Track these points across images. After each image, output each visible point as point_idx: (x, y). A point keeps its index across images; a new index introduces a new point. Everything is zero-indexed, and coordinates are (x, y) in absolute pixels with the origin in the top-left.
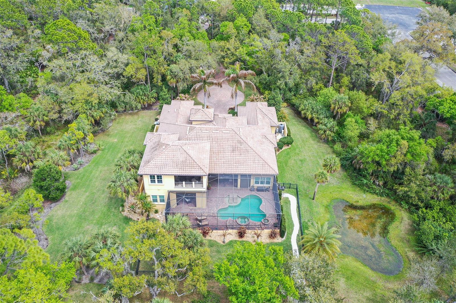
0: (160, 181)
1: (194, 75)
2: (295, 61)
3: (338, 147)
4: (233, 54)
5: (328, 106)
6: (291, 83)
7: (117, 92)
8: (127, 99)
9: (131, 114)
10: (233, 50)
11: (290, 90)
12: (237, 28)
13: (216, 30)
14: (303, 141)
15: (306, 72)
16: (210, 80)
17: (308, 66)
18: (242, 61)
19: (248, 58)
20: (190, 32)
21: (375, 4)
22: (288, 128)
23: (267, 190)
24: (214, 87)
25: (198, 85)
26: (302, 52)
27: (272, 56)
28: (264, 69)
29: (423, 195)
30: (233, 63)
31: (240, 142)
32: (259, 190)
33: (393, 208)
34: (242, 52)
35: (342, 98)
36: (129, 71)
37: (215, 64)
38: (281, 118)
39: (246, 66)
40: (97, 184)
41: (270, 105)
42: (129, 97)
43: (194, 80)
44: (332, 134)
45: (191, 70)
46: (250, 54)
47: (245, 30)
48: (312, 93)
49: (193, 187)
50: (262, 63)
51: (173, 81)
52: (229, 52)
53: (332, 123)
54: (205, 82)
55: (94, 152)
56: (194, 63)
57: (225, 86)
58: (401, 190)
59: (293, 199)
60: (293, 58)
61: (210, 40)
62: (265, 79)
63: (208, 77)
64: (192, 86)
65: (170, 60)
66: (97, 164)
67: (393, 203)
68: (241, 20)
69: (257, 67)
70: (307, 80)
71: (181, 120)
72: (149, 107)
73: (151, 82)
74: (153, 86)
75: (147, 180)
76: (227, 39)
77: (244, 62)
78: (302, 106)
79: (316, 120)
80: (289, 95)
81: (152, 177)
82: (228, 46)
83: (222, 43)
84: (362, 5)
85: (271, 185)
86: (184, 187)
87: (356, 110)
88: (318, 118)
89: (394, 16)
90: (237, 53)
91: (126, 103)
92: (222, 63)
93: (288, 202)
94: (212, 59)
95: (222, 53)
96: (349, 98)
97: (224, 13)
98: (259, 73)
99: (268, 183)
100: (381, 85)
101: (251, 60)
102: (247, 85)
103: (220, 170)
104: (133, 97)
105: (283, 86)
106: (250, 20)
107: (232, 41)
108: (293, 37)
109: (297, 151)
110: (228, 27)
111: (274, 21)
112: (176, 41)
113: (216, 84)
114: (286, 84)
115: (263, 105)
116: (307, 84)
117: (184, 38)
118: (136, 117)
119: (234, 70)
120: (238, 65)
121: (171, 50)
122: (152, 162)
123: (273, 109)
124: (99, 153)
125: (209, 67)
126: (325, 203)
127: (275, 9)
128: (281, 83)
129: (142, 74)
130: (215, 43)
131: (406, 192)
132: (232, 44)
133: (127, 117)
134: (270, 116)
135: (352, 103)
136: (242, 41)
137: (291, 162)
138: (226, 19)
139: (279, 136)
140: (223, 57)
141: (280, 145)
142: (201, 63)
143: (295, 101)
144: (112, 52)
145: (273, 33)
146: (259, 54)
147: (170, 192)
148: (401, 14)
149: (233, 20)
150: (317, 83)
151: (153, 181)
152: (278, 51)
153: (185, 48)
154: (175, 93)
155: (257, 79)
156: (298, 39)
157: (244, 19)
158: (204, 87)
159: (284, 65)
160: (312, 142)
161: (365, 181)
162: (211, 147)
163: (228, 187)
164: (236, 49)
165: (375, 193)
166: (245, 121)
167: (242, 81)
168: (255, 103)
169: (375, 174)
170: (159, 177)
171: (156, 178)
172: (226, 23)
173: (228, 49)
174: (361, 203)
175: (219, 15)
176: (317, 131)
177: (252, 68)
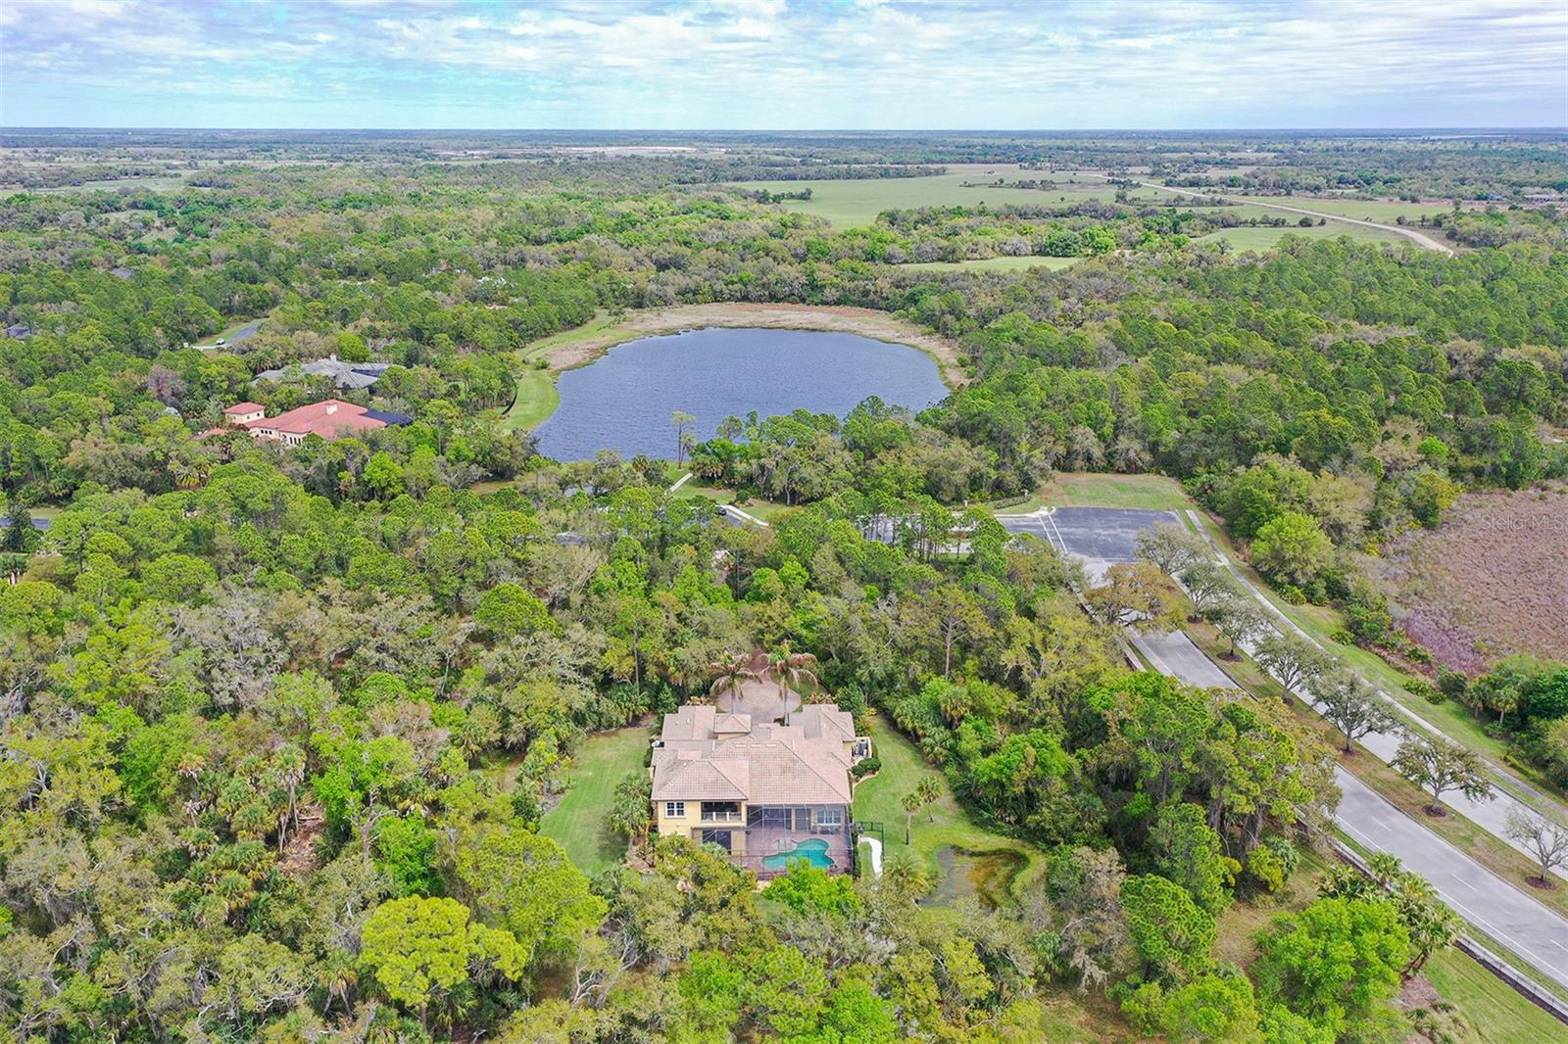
0: (681, 812)
1: (716, 664)
2: (886, 637)
3: (951, 770)
4: (778, 627)
5: (936, 707)
6: (879, 673)
7: (592, 696)
8: (603, 708)
9: (605, 734)
10: (778, 620)
11: (880, 685)
12: (785, 581)
13: (746, 581)
14: (899, 766)
15: (905, 652)
16: (742, 671)
17: (910, 643)
18: (795, 638)
19: (804, 632)
20: (700, 589)
21: (1079, 505)
22: (874, 747)
23: (837, 831)
24: (748, 683)
25: (722, 681)
26: (898, 620)
27: (847, 627)
28: (833, 650)
29: (1061, 824)
30: (779, 642)
31: (792, 760)
32: (824, 832)
33: (1028, 853)
34: (794, 622)
35: (955, 693)
36: (610, 660)
37: (747, 645)
38: (861, 731)
39: (800, 645)
40: (577, 831)
41: (842, 709)
42: (607, 705)
43: (716, 671)
44: (945, 752)
45: (710, 656)
46: (808, 626)
47: (798, 584)
48: (916, 687)
49: (728, 822)
50: (829, 640)
51: (679, 675)
52: (771, 623)
53: (940, 734)
54: (734, 675)
55: (562, 791)
56: (713, 644)
57: (768, 683)
58: (1031, 819)
59: (876, 846)
60: (883, 629)
61: (736, 600)
62: (836, 668)
63: (738, 667)
64: (712, 682)
65: (673, 640)
66: (571, 806)
67: (1029, 846)
68: (792, 567)
69: (822, 647)
70: (907, 667)
71: (700, 734)
72: (635, 721)
73: (641, 679)
74: (644, 685)
75: (662, 811)
76: (768, 598)
77: (799, 638)
78: (898, 710)
79: (920, 732)
80: (878, 692)
81: (670, 805)
82: (769, 612)
83: (759, 607)
84: (1050, 510)
85: (842, 823)
86: (715, 822)
87: (980, 711)
88: (923, 728)
89: (1112, 532)
90: (786, 625)
91: (600, 715)
92: (760, 641)
93: (868, 848)
94: (742, 637)
95: (759, 626)
96: (969, 693)
97: (759, 550)
98: (824, 657)
99: (838, 820)
100: (1018, 669)
101: (811, 636)
102: (804, 679)
103: (764, 800)
104: (612, 705)
105: (865, 678)
106: (807, 566)
107: (776, 603)
108: (886, 592)
109: (888, 781)
110: (768, 579)
111: (849, 565)
112: (682, 608)
113: (751, 677)
114: (871, 674)
115: (830, 710)
116: (907, 673)
117: (693, 603)
118: (615, 739)
119: (782, 654)
120: (786, 646)
121: (674, 622)
122: (671, 784)
123: (848, 715)
124: (568, 792)
125: (739, 650)
126: (925, 848)
127: (852, 542)
128: (862, 673)
129: (629, 665)
130: (744, 606)
131: (1038, 824)
132: (775, 609)
133: (601, 739)
134: (841, 725)
135: (974, 700)
136: (793, 602)
137: (877, 797)
138: (762, 562)
139: (859, 759)
140: (761, 632)
141: (858, 772)
142: (725, 643)
143: (889, 702)
144: (578, 632)
145: (849, 587)
146: (822, 625)
147: (694, 829)
148: (1128, 527)
149: (777, 565)
150: (924, 672)
151: (671, 813)
152: (855, 620)
153: (697, 619)
154: (682, 695)
155: (820, 669)
156: (892, 595)
157: (797, 564)
158: (731, 685)
159: (865, 643)
160: (915, 768)
161: (986, 815)
162: (750, 770)
163: (777, 829)
164: (784, 617)
165: (1004, 834)
166: (800, 731)
167: (795, 672)
168: (816, 707)
169: (1001, 803)
170: (681, 805)
171: (676, 807)
172: (766, 570)
173: (770, 618)
174: (981, 848)
175: (751, 553)
176: (920, 750)
177: (813, 650)
